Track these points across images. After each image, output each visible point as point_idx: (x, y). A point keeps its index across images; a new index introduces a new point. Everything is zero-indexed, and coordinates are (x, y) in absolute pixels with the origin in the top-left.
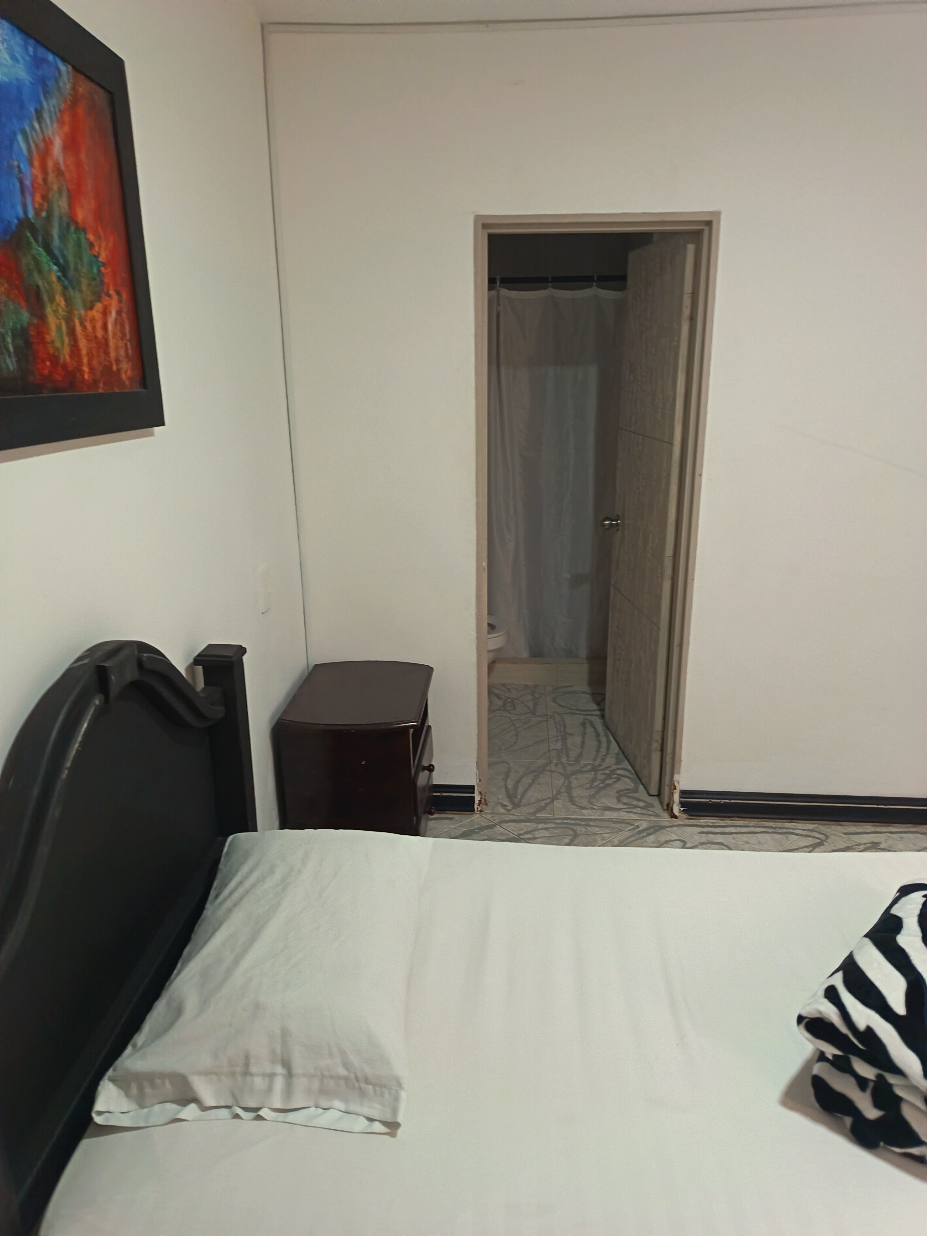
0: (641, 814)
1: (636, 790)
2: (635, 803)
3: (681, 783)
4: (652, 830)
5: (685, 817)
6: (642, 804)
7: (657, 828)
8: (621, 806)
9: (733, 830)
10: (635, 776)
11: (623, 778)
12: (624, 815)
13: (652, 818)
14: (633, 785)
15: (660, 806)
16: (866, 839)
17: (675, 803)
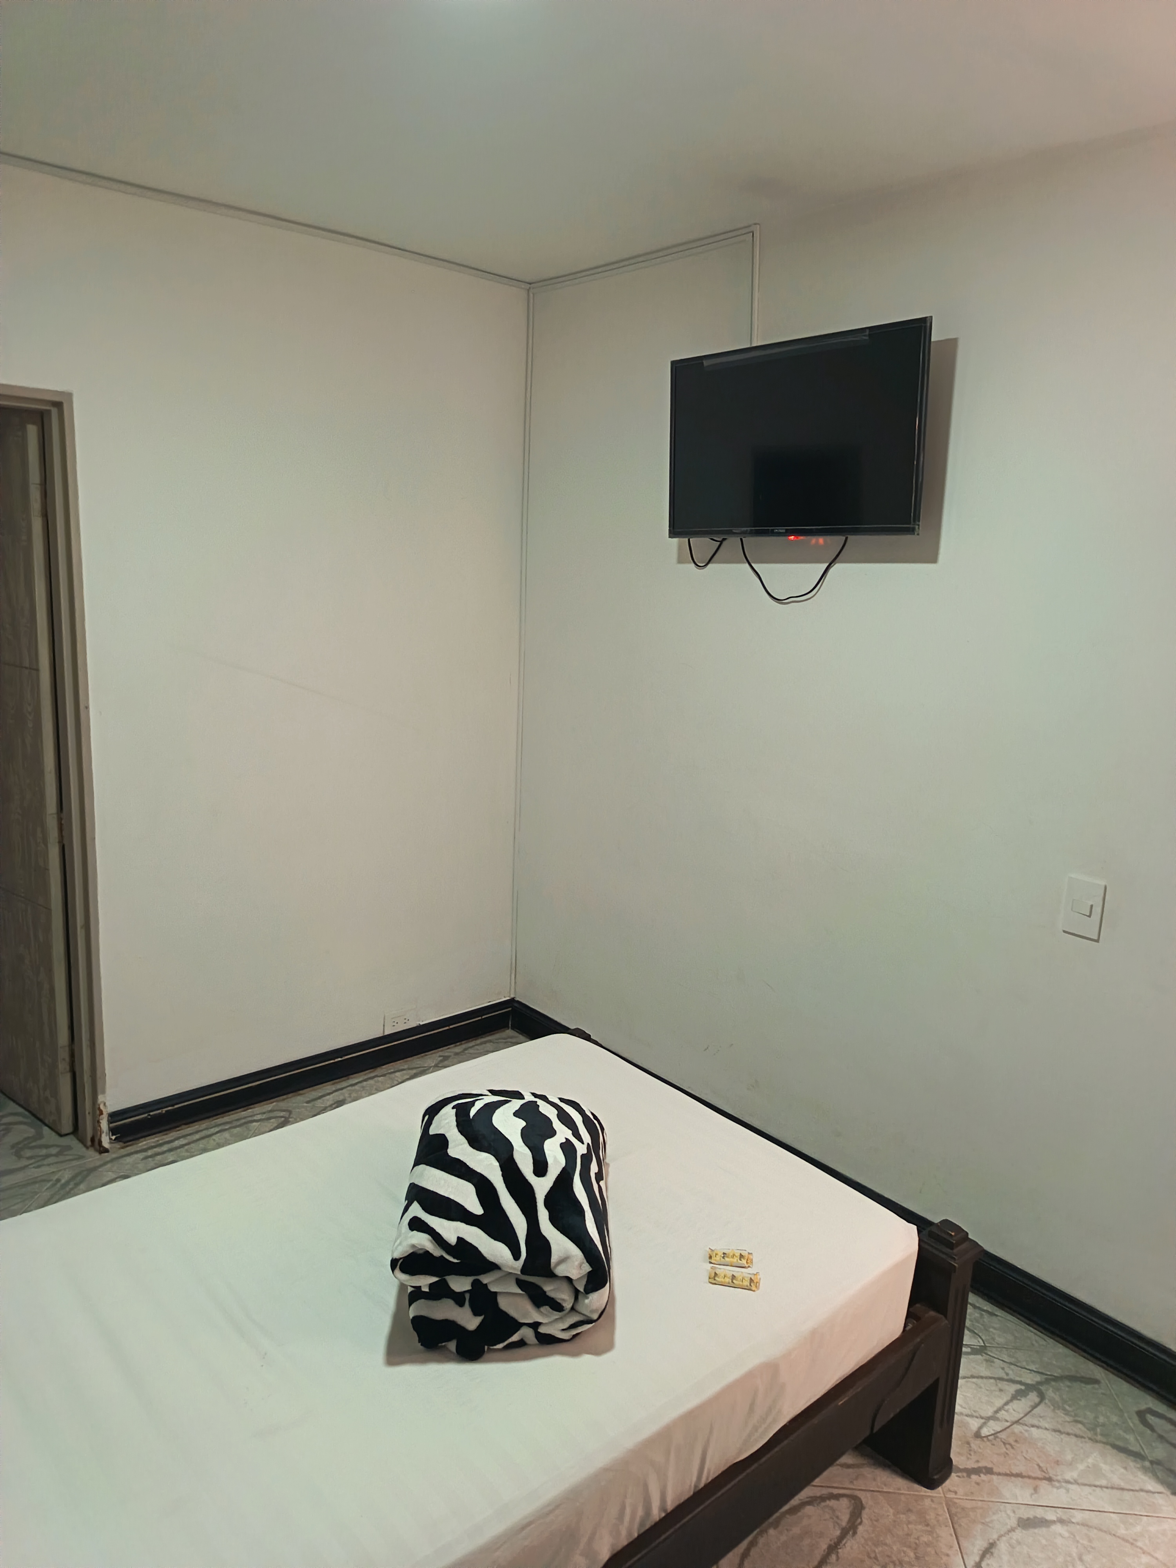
0: (56, 1163)
1: (39, 1136)
2: (44, 1152)
3: (107, 1104)
4: (79, 1178)
5: (119, 1147)
6: (54, 1151)
7: (85, 1173)
8: (24, 1162)
9: (182, 1141)
10: (33, 1118)
11: (15, 1126)
12: (33, 1173)
13: (75, 1163)
14: (33, 1130)
15: (80, 1145)
16: (329, 1099)
17: (103, 1132)
